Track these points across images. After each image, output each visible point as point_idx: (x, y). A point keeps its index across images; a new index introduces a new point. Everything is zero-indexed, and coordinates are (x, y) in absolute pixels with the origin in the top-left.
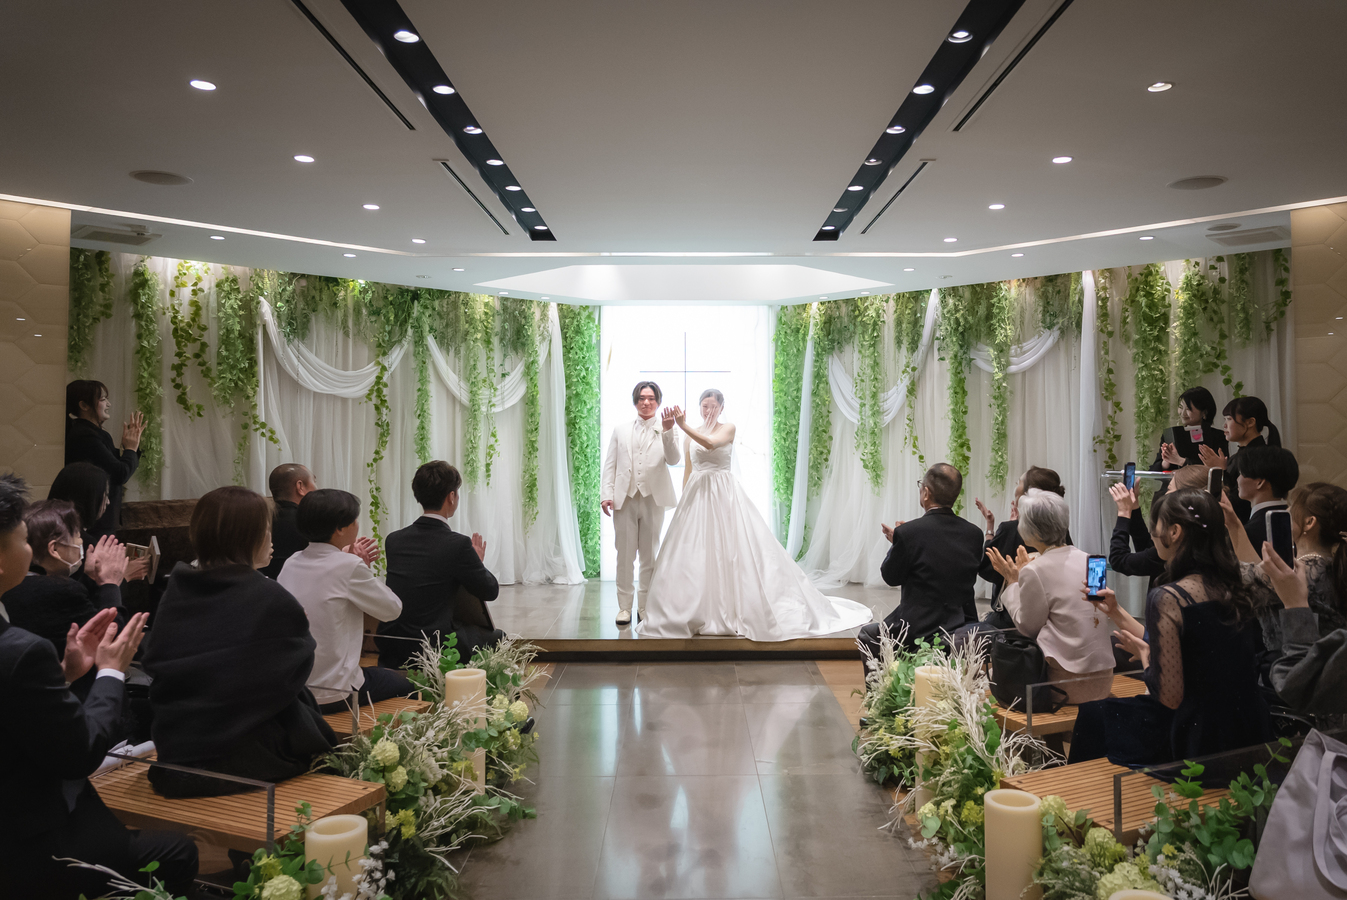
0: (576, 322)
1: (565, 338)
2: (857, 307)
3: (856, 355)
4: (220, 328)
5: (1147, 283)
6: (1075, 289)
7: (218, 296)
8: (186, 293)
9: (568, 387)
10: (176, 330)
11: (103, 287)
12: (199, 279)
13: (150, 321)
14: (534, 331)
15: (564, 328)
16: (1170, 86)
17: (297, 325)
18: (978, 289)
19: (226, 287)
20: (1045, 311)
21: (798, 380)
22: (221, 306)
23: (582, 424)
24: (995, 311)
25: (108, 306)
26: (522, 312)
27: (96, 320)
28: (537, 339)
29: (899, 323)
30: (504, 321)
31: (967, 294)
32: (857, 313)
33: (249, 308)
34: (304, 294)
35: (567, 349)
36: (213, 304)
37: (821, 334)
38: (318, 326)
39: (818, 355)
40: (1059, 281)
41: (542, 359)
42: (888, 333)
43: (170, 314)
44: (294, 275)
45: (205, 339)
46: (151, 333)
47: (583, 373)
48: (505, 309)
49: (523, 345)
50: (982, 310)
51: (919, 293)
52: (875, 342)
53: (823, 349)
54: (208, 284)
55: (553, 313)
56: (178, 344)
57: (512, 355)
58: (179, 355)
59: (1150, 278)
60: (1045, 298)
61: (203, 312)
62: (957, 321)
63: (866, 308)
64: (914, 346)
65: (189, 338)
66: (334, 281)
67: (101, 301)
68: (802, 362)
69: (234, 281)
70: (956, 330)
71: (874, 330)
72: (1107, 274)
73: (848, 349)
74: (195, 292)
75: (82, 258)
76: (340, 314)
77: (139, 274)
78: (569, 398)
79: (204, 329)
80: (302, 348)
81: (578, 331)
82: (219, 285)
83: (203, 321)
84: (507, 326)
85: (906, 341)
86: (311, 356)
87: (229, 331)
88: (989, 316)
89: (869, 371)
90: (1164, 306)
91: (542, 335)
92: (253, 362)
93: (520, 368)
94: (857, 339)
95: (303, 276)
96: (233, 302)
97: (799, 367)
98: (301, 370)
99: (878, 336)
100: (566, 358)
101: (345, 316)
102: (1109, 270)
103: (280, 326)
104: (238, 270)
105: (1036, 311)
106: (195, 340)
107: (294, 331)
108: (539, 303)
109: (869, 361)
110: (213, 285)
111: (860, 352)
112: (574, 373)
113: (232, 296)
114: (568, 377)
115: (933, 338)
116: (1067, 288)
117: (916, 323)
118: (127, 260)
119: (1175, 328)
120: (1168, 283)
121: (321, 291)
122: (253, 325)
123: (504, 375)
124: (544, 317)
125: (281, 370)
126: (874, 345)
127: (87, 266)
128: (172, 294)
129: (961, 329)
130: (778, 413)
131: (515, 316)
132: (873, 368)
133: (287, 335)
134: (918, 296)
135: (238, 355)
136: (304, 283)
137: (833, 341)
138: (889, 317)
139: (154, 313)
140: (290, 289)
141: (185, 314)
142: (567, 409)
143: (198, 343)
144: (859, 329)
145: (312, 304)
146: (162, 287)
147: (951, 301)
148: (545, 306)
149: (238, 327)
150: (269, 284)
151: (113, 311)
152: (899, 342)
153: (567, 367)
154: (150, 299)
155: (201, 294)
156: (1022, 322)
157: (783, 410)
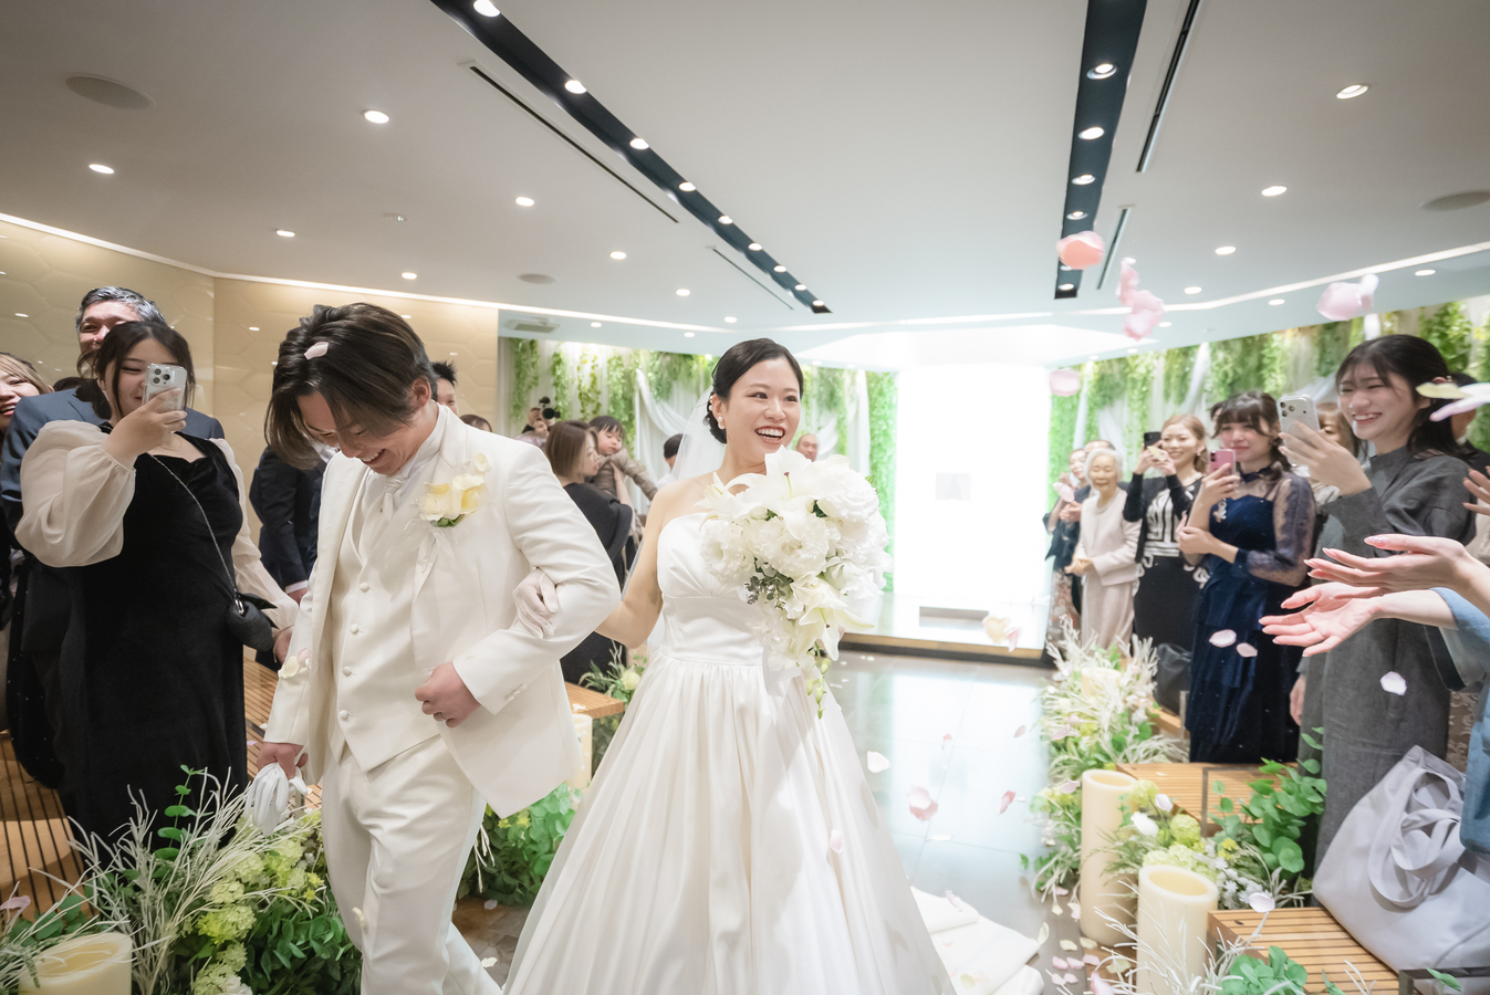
0: (878, 386)
1: (870, 399)
2: (1127, 365)
3: (1126, 409)
4: (609, 393)
5: (1442, 324)
6: (1357, 335)
7: (608, 369)
8: (587, 369)
9: (872, 438)
10: (580, 394)
11: (533, 364)
12: (596, 358)
13: (563, 388)
14: (844, 393)
15: (870, 391)
16: (1365, 89)
17: (663, 390)
18: (1250, 341)
19: (614, 363)
20: (1321, 359)
21: (1072, 432)
22: (610, 377)
23: (882, 468)
24: (1266, 361)
25: (536, 378)
26: (834, 379)
27: (530, 387)
28: (847, 400)
29: (1168, 377)
30: (821, 385)
31: (1238, 347)
32: (1128, 370)
33: (629, 378)
34: (669, 367)
35: (872, 407)
36: (605, 376)
37: (1094, 390)
38: (678, 390)
39: (1091, 409)
40: (1340, 328)
41: (850, 416)
42: (1157, 387)
43: (577, 383)
44: (661, 353)
45: (600, 401)
46: (564, 396)
47: (884, 427)
48: (822, 376)
49: (835, 404)
50: (1252, 361)
51: (1189, 348)
52: (1144, 396)
53: (1096, 404)
54: (602, 363)
55: (861, 380)
56: (582, 404)
57: (826, 412)
58: (583, 411)
59: (1446, 319)
60: (1323, 347)
61: (598, 381)
62: (1226, 375)
63: (1137, 366)
64: (1182, 397)
65: (588, 399)
66: (688, 357)
67: (533, 375)
68: (1076, 416)
69: (619, 358)
70: (1224, 382)
71: (1143, 385)
72: (1395, 318)
73: (1118, 404)
74: (593, 367)
75: (520, 345)
76: (694, 381)
77: (556, 355)
78: (873, 447)
79: (599, 393)
80: (666, 405)
81: (881, 393)
82: (609, 362)
83: (598, 387)
84: (822, 389)
85: (1174, 394)
86: (673, 413)
87: (615, 395)
88: (1260, 367)
89: (1136, 422)
90: (1464, 347)
91: (851, 397)
92: (631, 417)
93: (833, 422)
94: (1127, 394)
95: (667, 354)
96: (618, 374)
97: (1073, 421)
98: (666, 423)
99: (1147, 391)
100: (871, 415)
101: (698, 383)
102: (1397, 313)
103: (651, 390)
104: (623, 351)
105: (1311, 359)
106: (593, 401)
107: (659, 394)
108: (849, 372)
109: (1137, 414)
110: (606, 361)
111: (1129, 405)
112: (876, 427)
113: (618, 369)
114: (872, 430)
115: (1202, 389)
116: (1347, 335)
117: (1184, 378)
118: (548, 346)
119: (1475, 368)
120: (1469, 322)
121: (680, 365)
122: (633, 391)
123: (819, 428)
124: (853, 382)
125: (651, 424)
126: (1143, 399)
127: (524, 350)
128: (579, 369)
129: (1229, 381)
130: (1052, 460)
131: (829, 382)
132: (1141, 420)
133: (655, 397)
134: (1187, 352)
135: (622, 412)
136: (668, 358)
137: (1104, 396)
138: (1159, 374)
139: (567, 382)
140: (658, 363)
141: (586, 384)
142: (871, 456)
143: (595, 404)
144: (1129, 385)
145: (674, 374)
146: (571, 364)
147: (1221, 355)
148: (853, 374)
149: (620, 392)
150: (644, 359)
151: (540, 381)
152: (1167, 395)
153: (871, 422)
154: (563, 373)
155: (597, 368)
156: (1296, 372)
157: (1057, 458)
